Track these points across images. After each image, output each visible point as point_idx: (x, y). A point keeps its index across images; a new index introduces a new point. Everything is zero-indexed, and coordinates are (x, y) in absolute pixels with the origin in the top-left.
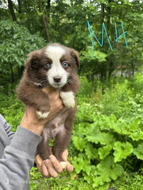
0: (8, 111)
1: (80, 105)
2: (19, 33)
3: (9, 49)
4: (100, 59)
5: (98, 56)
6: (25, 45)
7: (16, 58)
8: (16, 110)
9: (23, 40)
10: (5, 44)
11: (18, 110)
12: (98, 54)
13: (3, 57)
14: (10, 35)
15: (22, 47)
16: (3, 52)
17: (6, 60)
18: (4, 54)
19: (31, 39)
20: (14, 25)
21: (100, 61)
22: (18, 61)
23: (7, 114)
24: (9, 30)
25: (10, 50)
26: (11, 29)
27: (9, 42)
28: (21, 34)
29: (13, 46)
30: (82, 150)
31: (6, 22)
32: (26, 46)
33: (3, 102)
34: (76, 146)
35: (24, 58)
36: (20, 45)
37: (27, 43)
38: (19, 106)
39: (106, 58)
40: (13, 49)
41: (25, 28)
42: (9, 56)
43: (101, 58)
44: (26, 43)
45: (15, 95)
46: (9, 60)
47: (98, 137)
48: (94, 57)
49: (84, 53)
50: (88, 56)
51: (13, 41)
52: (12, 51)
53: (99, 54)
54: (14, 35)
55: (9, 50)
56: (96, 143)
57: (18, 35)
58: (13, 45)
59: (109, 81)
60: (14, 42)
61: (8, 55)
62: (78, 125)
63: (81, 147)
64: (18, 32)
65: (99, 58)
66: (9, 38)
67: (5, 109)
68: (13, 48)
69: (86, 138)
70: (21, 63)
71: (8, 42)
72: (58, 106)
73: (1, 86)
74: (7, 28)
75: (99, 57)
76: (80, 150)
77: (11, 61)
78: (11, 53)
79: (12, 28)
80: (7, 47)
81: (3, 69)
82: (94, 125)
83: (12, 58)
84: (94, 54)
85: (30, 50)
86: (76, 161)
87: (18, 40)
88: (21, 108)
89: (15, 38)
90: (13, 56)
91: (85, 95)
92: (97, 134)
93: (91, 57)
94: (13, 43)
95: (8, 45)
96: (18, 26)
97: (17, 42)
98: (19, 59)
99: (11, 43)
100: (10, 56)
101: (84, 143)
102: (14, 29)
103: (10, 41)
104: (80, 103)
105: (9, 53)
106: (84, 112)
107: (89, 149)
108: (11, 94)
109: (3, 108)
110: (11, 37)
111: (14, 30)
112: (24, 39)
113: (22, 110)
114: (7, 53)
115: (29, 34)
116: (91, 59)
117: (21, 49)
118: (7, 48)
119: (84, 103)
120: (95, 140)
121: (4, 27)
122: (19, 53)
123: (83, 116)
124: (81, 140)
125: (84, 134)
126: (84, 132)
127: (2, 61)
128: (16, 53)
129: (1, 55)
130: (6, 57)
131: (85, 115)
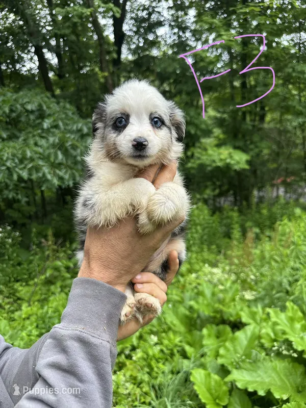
0: (28, 292)
1: (196, 272)
2: (56, 115)
3: (32, 151)
4: (234, 164)
5: (231, 157)
6: (67, 142)
7: (46, 170)
8: (47, 288)
9: (65, 129)
10: (25, 140)
11: (52, 288)
12: (230, 154)
13: (17, 169)
14: (38, 121)
15: (61, 146)
16: (17, 157)
17: (25, 175)
18: (21, 161)
19: (81, 127)
20: (46, 99)
21: (237, 167)
22: (49, 177)
23: (26, 299)
24: (32, 112)
25: (33, 153)
26: (38, 108)
27: (34, 136)
28: (59, 117)
29: (42, 145)
31: (29, 95)
32: (70, 143)
33: (18, 268)
34: (203, 401)
35: (64, 171)
36: (57, 141)
37: (72, 137)
38: (56, 278)
39: (249, 162)
40: (40, 150)
41: (68, 106)
42: (30, 166)
43: (238, 163)
44: (69, 137)
45: (47, 253)
46: (30, 174)
47: (260, 372)
48: (221, 160)
49: (199, 153)
50: (207, 159)
51: (43, 132)
52: (38, 156)
53: (233, 155)
54: (45, 122)
55: (31, 153)
56: (261, 393)
57: (54, 121)
58: (43, 142)
59: (259, 212)
60: (44, 135)
61: (30, 163)
62: (201, 330)
63: (217, 401)
64: (54, 114)
65: (233, 162)
66: (33, 127)
67: (21, 285)
69: (229, 378)
70: (58, 181)
71: (31, 135)
73: (15, 232)
74: (29, 107)
75: (234, 160)
77: (34, 177)
78: (36, 160)
79: (40, 105)
80: (28, 145)
81: (17, 194)
82: (246, 335)
83: (37, 169)
84: (220, 154)
85: (79, 151)
87: (53, 130)
88: (59, 284)
89: (48, 126)
90: (39, 165)
91: (205, 247)
92: (259, 364)
93: (214, 161)
94: (43, 137)
95: (32, 142)
96: (54, 102)
97: (51, 135)
98: (52, 172)
99: (37, 138)
100: (32, 167)
101: (225, 388)
102: (45, 108)
103: (35, 133)
104: (197, 267)
105: (32, 160)
106: (213, 294)
108: (38, 249)
109: (18, 284)
110: (38, 124)
111: (45, 111)
112: (67, 128)
113: (61, 287)
114: (26, 159)
115: (76, 117)
116: (214, 165)
117: (59, 149)
118: (29, 147)
119: (207, 268)
120: (256, 382)
121: (22, 105)
122: (52, 159)
123: (213, 307)
124: (216, 382)
125: (220, 361)
126: (222, 356)
127: (15, 177)
128: (46, 158)
129: (14, 165)
130: (24, 168)
131: (217, 305)
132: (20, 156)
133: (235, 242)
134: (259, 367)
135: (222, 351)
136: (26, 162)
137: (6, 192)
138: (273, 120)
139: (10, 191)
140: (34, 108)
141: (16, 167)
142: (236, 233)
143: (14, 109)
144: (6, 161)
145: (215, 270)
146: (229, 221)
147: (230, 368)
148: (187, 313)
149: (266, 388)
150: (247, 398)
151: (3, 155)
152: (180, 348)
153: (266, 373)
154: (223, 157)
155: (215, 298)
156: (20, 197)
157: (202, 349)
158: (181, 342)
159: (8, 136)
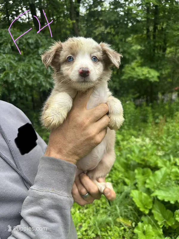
1: (127, 140)
3: (34, 68)
4: (151, 78)
7: (42, 79)
10: (28, 61)
12: (148, 71)
13: (26, 79)
16: (26, 71)
17: (30, 82)
18: (28, 74)
20: (40, 36)
21: (152, 80)
22: (44, 84)
24: (32, 44)
26: (36, 42)
27: (33, 59)
30: (147, 212)
34: (138, 206)
39: (159, 77)
42: (33, 76)
43: (153, 77)
47: (171, 192)
48: (143, 75)
50: (135, 74)
51: (38, 57)
52: (37, 70)
53: (150, 72)
54: (39, 50)
55: (33, 69)
56: (172, 202)
58: (39, 62)
62: (134, 170)
63: (146, 207)
64: (44, 45)
65: (150, 76)
66: (33, 53)
68: (38, 66)
69: (153, 194)
70: (49, 86)
71: (31, 58)
72: (91, 135)
74: (30, 41)
75: (151, 75)
76: (144, 211)
77: (35, 83)
78: (36, 73)
79: (37, 40)
80: (31, 64)
81: (25, 94)
82: (161, 173)
83: (37, 79)
84: (143, 71)
86: (141, 230)
90: (38, 76)
91: (131, 127)
93: (139, 76)
94: (39, 59)
95: (32, 62)
96: (44, 38)
98: (46, 80)
99: (35, 60)
101: (150, 200)
102: (40, 41)
103: (34, 57)
105: (34, 73)
107: (159, 211)
110: (36, 51)
111: (39, 43)
116: (139, 78)
118: (32, 66)
119: (133, 139)
120: (169, 197)
121: (26, 39)
122: (45, 72)
123: (140, 158)
124: (145, 197)
125: (147, 186)
126: (148, 184)
127: (24, 83)
128: (41, 72)
129: (24, 76)
130: (30, 78)
131: (143, 157)
132: (27, 71)
133: (150, 124)
134: (170, 190)
135: (148, 181)
136: (31, 74)
137: (19, 92)
138: (171, 52)
139: (22, 92)
140: (33, 42)
141: (25, 77)
142: (151, 119)
143: (21, 42)
144: (20, 74)
145: (138, 140)
146: (145, 112)
147: (153, 190)
148: (125, 161)
149: (175, 200)
150: (163, 205)
151: (18, 70)
152: (122, 180)
153: (174, 192)
154: (144, 73)
155: (142, 153)
156: (27, 95)
157: (135, 181)
158: (122, 176)
159: (18, 59)
